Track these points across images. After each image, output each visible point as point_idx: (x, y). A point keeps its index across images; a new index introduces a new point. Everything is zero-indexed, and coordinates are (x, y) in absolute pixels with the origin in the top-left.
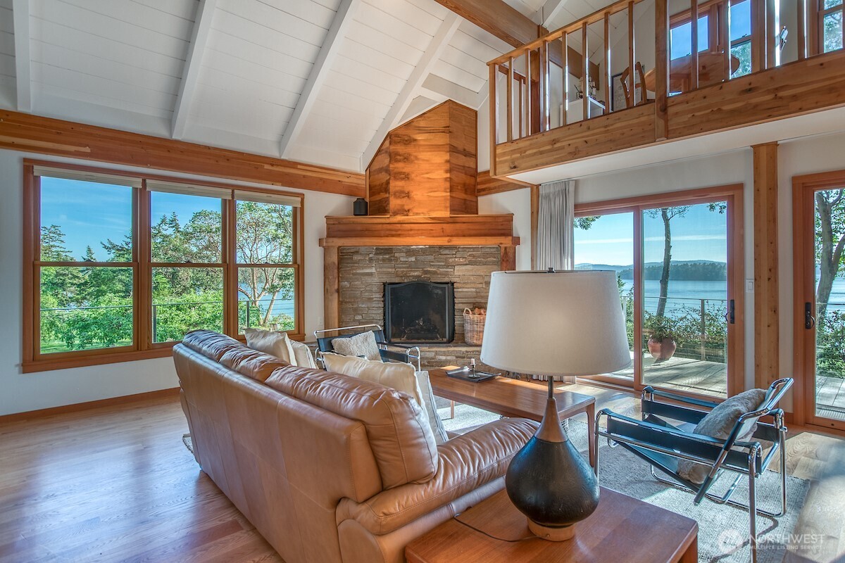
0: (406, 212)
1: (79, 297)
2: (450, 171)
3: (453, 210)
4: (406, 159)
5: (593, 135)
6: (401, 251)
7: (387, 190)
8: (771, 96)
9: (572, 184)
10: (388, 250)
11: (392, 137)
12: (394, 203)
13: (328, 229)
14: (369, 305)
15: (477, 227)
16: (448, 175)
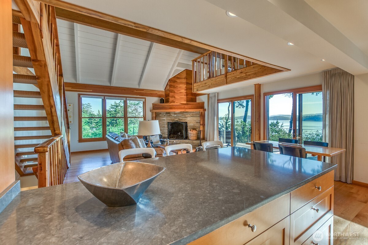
0: (174, 102)
1: (96, 126)
2: (186, 90)
3: (187, 101)
4: (174, 87)
5: (213, 82)
6: (172, 113)
7: (169, 96)
8: (245, 75)
9: (217, 94)
10: (169, 113)
11: (170, 80)
12: (171, 99)
13: (153, 107)
14: (164, 128)
15: (194, 106)
16: (186, 91)
